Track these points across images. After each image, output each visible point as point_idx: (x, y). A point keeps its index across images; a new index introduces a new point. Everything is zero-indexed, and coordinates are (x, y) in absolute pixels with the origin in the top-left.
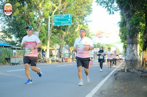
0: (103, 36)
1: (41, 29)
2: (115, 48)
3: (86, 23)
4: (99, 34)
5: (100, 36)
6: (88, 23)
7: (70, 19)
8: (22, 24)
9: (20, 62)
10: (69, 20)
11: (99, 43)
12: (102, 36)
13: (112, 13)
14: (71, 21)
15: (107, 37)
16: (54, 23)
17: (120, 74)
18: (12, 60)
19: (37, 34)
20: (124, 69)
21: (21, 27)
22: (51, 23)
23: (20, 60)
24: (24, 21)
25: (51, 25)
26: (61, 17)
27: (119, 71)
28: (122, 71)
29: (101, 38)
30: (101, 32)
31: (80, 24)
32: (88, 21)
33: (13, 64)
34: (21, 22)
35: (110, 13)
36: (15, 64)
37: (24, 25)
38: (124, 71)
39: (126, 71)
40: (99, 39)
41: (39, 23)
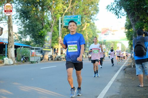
0: (109, 33)
1: (54, 29)
2: (121, 44)
3: (93, 21)
4: (105, 31)
5: (106, 33)
6: (95, 21)
7: (80, 19)
8: (37, 25)
9: (38, 60)
10: (78, 20)
11: (105, 40)
12: (107, 33)
13: (120, 17)
14: (80, 21)
15: (113, 34)
16: (65, 23)
17: (128, 69)
18: (32, 59)
19: (50, 34)
20: (131, 65)
21: (36, 28)
22: (61, 24)
23: (38, 59)
24: (38, 23)
25: (61, 25)
26: (71, 18)
27: (127, 67)
28: (130, 67)
29: (107, 35)
30: (107, 29)
31: (88, 22)
32: (95, 20)
33: (32, 62)
34: (36, 24)
35: (118, 18)
36: (33, 62)
37: (39, 27)
38: (131, 67)
39: (132, 67)
40: (105, 36)
41: (51, 24)
